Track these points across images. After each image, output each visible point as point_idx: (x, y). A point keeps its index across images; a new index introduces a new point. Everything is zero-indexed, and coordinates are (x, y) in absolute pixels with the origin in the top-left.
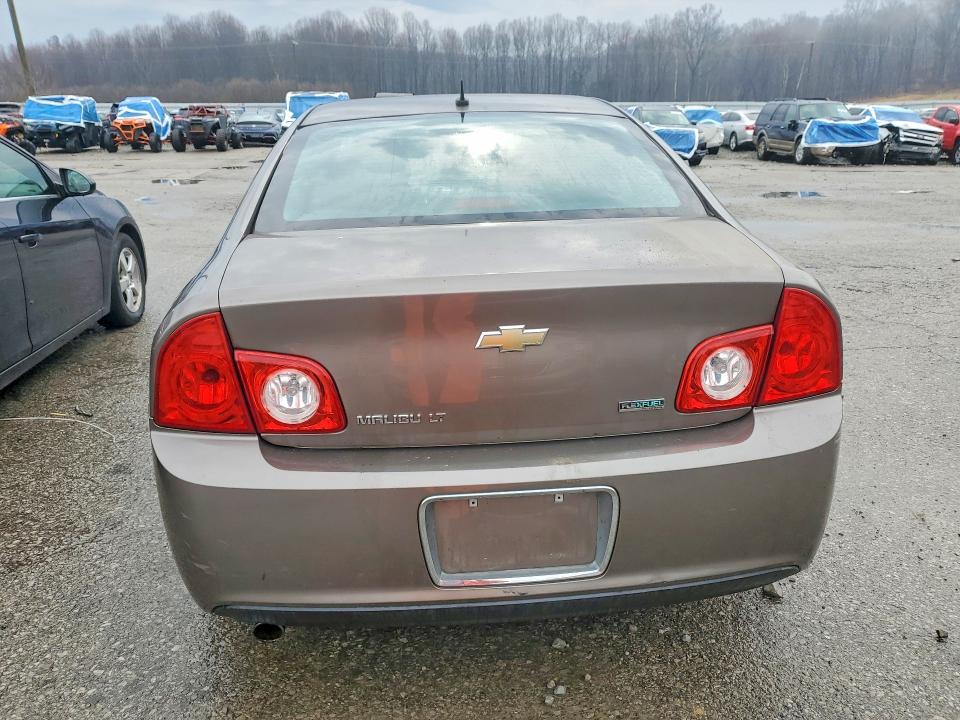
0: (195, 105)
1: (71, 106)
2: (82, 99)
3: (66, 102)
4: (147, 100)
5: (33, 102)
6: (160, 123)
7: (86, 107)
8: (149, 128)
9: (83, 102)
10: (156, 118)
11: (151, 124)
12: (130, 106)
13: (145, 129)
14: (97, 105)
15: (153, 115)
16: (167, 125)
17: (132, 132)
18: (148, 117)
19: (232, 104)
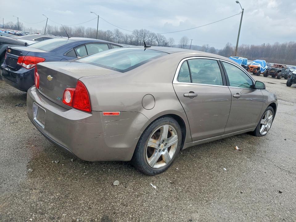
0: (276, 64)
1: (240, 60)
2: (243, 58)
3: (239, 59)
4: (262, 61)
5: (231, 58)
6: (263, 68)
7: (244, 61)
8: (258, 68)
9: (243, 59)
10: (262, 66)
11: (259, 68)
12: (256, 62)
13: (257, 69)
14: (248, 60)
15: (262, 65)
16: (265, 69)
17: (253, 69)
18: (260, 66)
19: (290, 66)
